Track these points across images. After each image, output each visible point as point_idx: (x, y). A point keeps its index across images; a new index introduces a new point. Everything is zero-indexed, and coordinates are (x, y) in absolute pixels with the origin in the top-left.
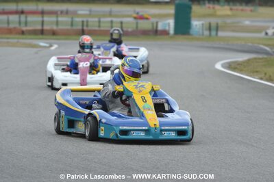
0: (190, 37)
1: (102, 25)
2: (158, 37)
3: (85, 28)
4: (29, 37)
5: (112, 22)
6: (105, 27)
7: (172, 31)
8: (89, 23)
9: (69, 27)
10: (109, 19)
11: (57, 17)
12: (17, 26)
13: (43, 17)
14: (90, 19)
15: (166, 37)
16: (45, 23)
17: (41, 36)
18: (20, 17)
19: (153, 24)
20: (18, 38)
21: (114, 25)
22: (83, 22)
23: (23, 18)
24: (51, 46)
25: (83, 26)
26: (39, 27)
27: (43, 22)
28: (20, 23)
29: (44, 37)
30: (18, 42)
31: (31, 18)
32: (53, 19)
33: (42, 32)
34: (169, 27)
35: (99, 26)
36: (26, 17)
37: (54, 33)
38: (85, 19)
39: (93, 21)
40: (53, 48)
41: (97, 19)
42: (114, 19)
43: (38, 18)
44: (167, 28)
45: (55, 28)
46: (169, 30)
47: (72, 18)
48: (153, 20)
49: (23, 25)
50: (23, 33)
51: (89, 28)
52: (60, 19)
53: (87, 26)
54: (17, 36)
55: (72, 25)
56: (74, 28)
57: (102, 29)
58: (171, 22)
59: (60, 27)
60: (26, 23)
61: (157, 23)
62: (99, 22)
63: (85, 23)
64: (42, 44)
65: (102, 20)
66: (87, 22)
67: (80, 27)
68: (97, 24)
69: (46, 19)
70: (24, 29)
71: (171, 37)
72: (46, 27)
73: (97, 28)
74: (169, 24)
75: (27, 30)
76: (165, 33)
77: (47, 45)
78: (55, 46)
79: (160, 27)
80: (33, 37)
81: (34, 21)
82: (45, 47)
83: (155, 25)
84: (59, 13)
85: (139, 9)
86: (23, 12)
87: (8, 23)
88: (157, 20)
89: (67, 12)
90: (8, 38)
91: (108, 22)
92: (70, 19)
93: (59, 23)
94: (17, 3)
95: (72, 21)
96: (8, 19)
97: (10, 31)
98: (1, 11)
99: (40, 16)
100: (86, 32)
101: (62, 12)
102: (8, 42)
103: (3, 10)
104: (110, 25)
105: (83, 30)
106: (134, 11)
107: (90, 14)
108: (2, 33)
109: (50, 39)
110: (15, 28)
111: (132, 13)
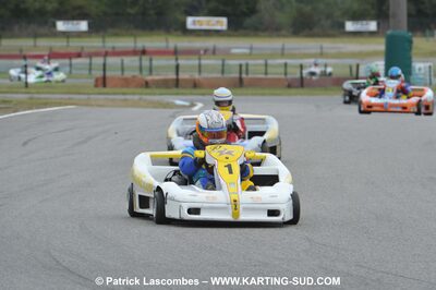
1: (269, 70)
3: (244, 76)
4: (158, 91)
5: (286, 65)
6: (276, 73)
8: (250, 68)
9: (219, 75)
10: (282, 61)
11: (200, 59)
12: (137, 73)
13: (177, 59)
14: (250, 62)
16: (180, 69)
17: (175, 90)
18: (141, 60)
19: (351, 67)
20: (141, 94)
21: (289, 70)
22: (241, 66)
23: (145, 61)
24: (193, 105)
25: (241, 73)
26: (172, 76)
27: (177, 67)
28: (141, 69)
29: (180, 91)
30: (140, 99)
31: (158, 62)
32: (194, 62)
33: (177, 83)
35: (266, 73)
36: (151, 60)
37: (195, 85)
38: (243, 62)
39: (256, 64)
40: (196, 108)
41: (262, 62)
42: (289, 61)
43: (171, 62)
45: (196, 76)
47: (223, 61)
48: (353, 62)
49: (145, 72)
50: (147, 84)
51: (250, 76)
53: (247, 73)
54: (140, 90)
55: (223, 72)
56: (226, 75)
57: (269, 76)
59: (205, 75)
60: (151, 69)
61: (358, 66)
62: (266, 65)
63: (244, 68)
64: (178, 102)
65: (270, 62)
66: (247, 65)
67: (237, 75)
68: (263, 69)
69: (182, 62)
70: (149, 78)
72: (182, 76)
73: (263, 76)
75: (153, 81)
77: (187, 104)
78: (200, 105)
79: (362, 73)
80: (164, 91)
82: (184, 106)
83: (354, 69)
84: (202, 52)
85: (328, 44)
86: (144, 52)
87: (123, 70)
88: (357, 61)
89: (214, 52)
90: (124, 94)
91: (279, 65)
92: (220, 62)
93: (203, 69)
94: (135, 36)
95: (223, 65)
96: (122, 64)
97: (126, 83)
98: (110, 50)
99: (174, 57)
100: (245, 82)
101: (206, 51)
102: (126, 100)
103: (114, 48)
104: (282, 70)
105: (241, 79)
106: (322, 48)
107: (250, 54)
108: (115, 86)
109: (192, 94)
110: (134, 77)
111: (319, 51)
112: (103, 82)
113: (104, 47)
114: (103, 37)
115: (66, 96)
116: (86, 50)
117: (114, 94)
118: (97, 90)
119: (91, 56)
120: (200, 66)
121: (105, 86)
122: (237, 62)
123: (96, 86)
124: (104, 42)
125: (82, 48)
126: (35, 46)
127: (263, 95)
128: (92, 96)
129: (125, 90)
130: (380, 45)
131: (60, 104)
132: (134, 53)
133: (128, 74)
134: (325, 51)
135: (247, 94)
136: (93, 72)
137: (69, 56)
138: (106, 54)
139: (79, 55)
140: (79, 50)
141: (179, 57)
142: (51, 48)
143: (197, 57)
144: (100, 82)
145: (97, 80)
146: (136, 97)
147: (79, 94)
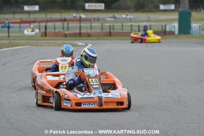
0: (190, 36)
1: (124, 28)
2: (167, 36)
3: (112, 31)
4: (70, 38)
5: (132, 26)
6: (127, 29)
7: (177, 32)
8: (115, 27)
9: (100, 31)
10: (130, 24)
11: (91, 23)
12: (61, 30)
13: (80, 23)
14: (115, 24)
15: (172, 36)
16: (82, 28)
17: (79, 38)
18: (63, 24)
19: (162, 26)
21: (133, 28)
22: (110, 26)
23: (65, 24)
24: (87, 45)
25: (110, 29)
26: (78, 31)
27: (80, 26)
28: (63, 28)
29: (81, 38)
31: (71, 25)
32: (88, 24)
33: (80, 35)
34: (175, 29)
35: (122, 30)
36: (68, 24)
37: (89, 35)
38: (111, 24)
39: (118, 25)
41: (120, 24)
42: (133, 24)
43: (77, 24)
44: (173, 30)
45: (89, 31)
46: (175, 31)
47: (102, 24)
48: (163, 24)
49: (65, 30)
50: (66, 35)
51: (115, 31)
52: (93, 24)
53: (113, 30)
54: (62, 38)
55: (102, 29)
56: (104, 31)
57: (124, 31)
58: (176, 25)
59: (94, 31)
60: (68, 28)
61: (165, 26)
62: (122, 26)
63: (112, 28)
64: (80, 44)
65: (124, 24)
66: (113, 26)
67: (109, 31)
68: (121, 28)
69: (83, 24)
70: (67, 32)
71: (177, 36)
72: (83, 31)
73: (121, 31)
74: (174, 26)
75: (69, 34)
76: (172, 33)
77: (84, 44)
78: (90, 45)
79: (168, 29)
80: (72, 38)
81: (74, 27)
82: (83, 46)
83: (164, 28)
84: (92, 20)
85: (152, 16)
86: (65, 20)
87: (55, 28)
88: (165, 23)
89: (98, 20)
90: (55, 40)
91: (128, 26)
92: (101, 25)
93: (92, 28)
94: (61, 13)
95: (102, 26)
96: (55, 26)
97: (56, 35)
98: (49, 19)
99: (79, 22)
100: (112, 34)
101: (94, 19)
102: (55, 43)
103: (51, 18)
104: (130, 28)
105: (110, 33)
106: (149, 17)
107: (115, 21)
108: (51, 36)
109: (86, 40)
110: (60, 32)
111: (147, 19)
112: (45, 34)
113: (46, 18)
114: (46, 13)
115: (27, 41)
116: (38, 19)
117: (50, 40)
118: (42, 38)
119: (40, 22)
120: (91, 26)
121: (46, 36)
122: (108, 24)
123: (42, 36)
124: (46, 15)
125: (36, 18)
126: (14, 18)
127: (120, 40)
128: (39, 41)
129: (55, 38)
130: (176, 16)
131: (22, 45)
132: (60, 20)
133: (57, 30)
134: (150, 19)
135: (113, 40)
136: (41, 30)
137: (30, 22)
138: (47, 21)
139: (34, 22)
140: (34, 19)
141: (82, 22)
142: (21, 19)
143: (90, 22)
144: (44, 34)
145: (42, 34)
146: (60, 42)
147: (33, 40)
